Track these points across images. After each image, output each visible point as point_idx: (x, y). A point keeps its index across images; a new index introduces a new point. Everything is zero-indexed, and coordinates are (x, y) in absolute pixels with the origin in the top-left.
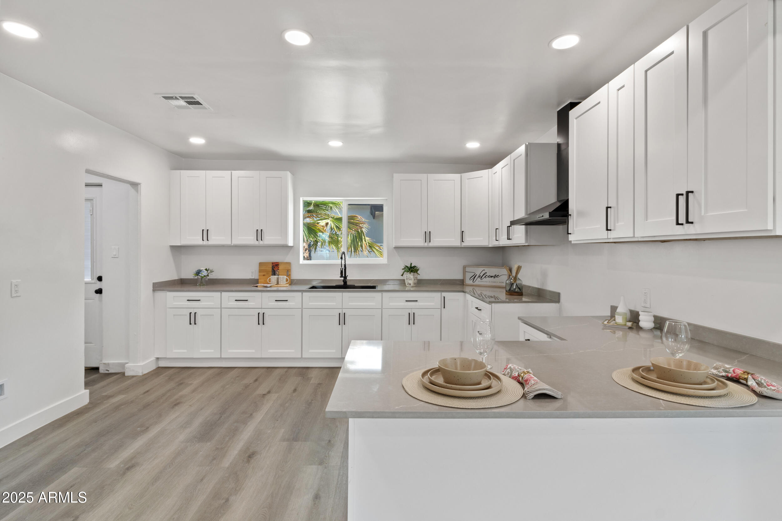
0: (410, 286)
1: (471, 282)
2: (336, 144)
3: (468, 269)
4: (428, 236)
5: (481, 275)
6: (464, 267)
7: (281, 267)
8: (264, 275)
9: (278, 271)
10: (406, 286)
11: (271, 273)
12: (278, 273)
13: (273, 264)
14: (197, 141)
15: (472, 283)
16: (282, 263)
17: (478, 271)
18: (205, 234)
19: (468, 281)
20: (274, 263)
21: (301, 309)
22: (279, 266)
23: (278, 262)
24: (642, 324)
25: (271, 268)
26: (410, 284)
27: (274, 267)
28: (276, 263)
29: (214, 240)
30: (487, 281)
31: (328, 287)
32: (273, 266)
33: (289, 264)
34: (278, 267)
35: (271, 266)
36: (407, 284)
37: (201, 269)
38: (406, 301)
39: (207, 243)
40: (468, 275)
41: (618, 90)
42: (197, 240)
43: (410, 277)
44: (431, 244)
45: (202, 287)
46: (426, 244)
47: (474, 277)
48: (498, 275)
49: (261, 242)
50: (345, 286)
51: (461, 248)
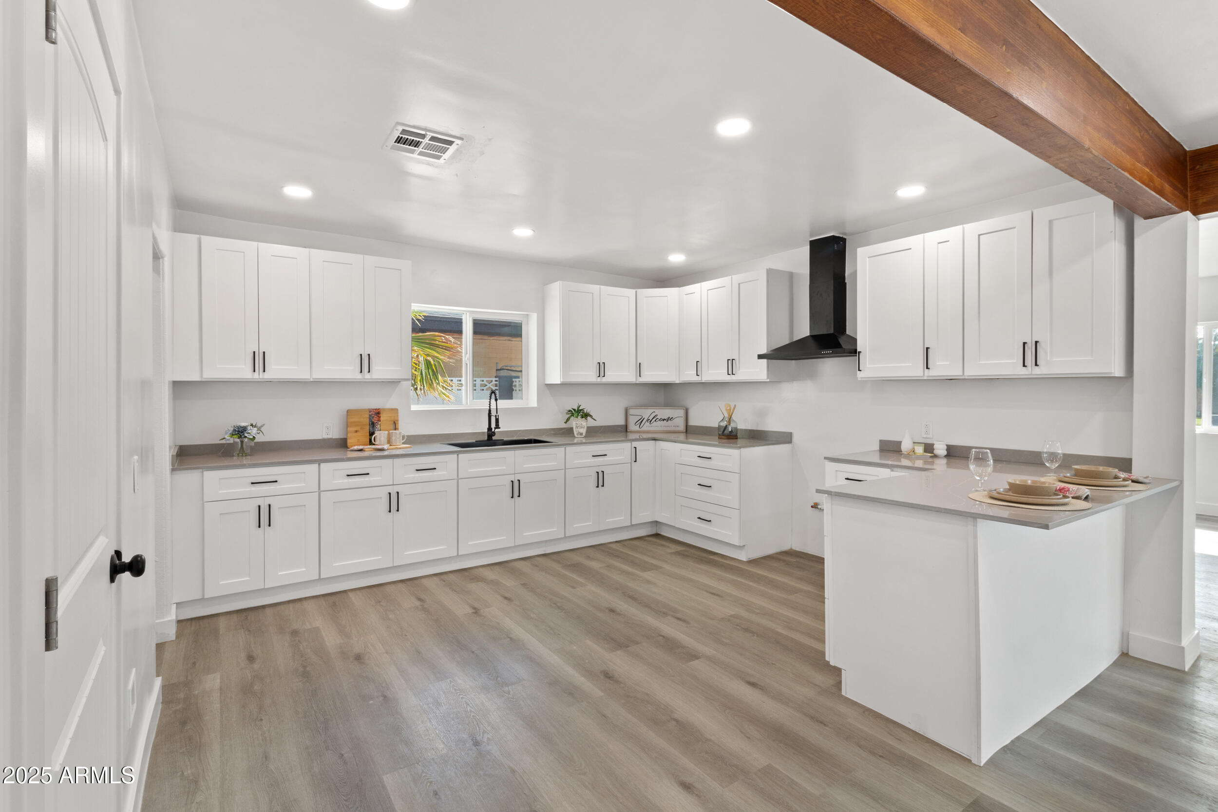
0: (581, 436)
1: (637, 428)
2: (523, 232)
3: (631, 412)
4: (601, 368)
5: (651, 418)
6: (626, 411)
7: (383, 417)
8: (356, 431)
9: (380, 423)
10: (575, 437)
11: (368, 427)
12: (379, 426)
13: (370, 412)
14: (299, 192)
15: (639, 429)
16: (384, 410)
17: (647, 413)
18: (259, 360)
19: (632, 427)
20: (373, 409)
21: (456, 480)
22: (381, 415)
23: (379, 409)
24: (936, 452)
25: (368, 419)
26: (581, 434)
27: (373, 417)
28: (376, 409)
29: (276, 370)
30: (658, 426)
31: (466, 445)
32: (370, 416)
33: (395, 411)
34: (378, 416)
35: (368, 416)
36: (577, 434)
37: (243, 424)
38: (593, 456)
39: (261, 377)
40: (632, 420)
41: (939, 243)
42: (244, 371)
43: (581, 424)
44: (604, 380)
45: (244, 458)
46: (599, 380)
47: (641, 421)
48: (672, 418)
49: (367, 376)
50: (490, 440)
51: (636, 384)
